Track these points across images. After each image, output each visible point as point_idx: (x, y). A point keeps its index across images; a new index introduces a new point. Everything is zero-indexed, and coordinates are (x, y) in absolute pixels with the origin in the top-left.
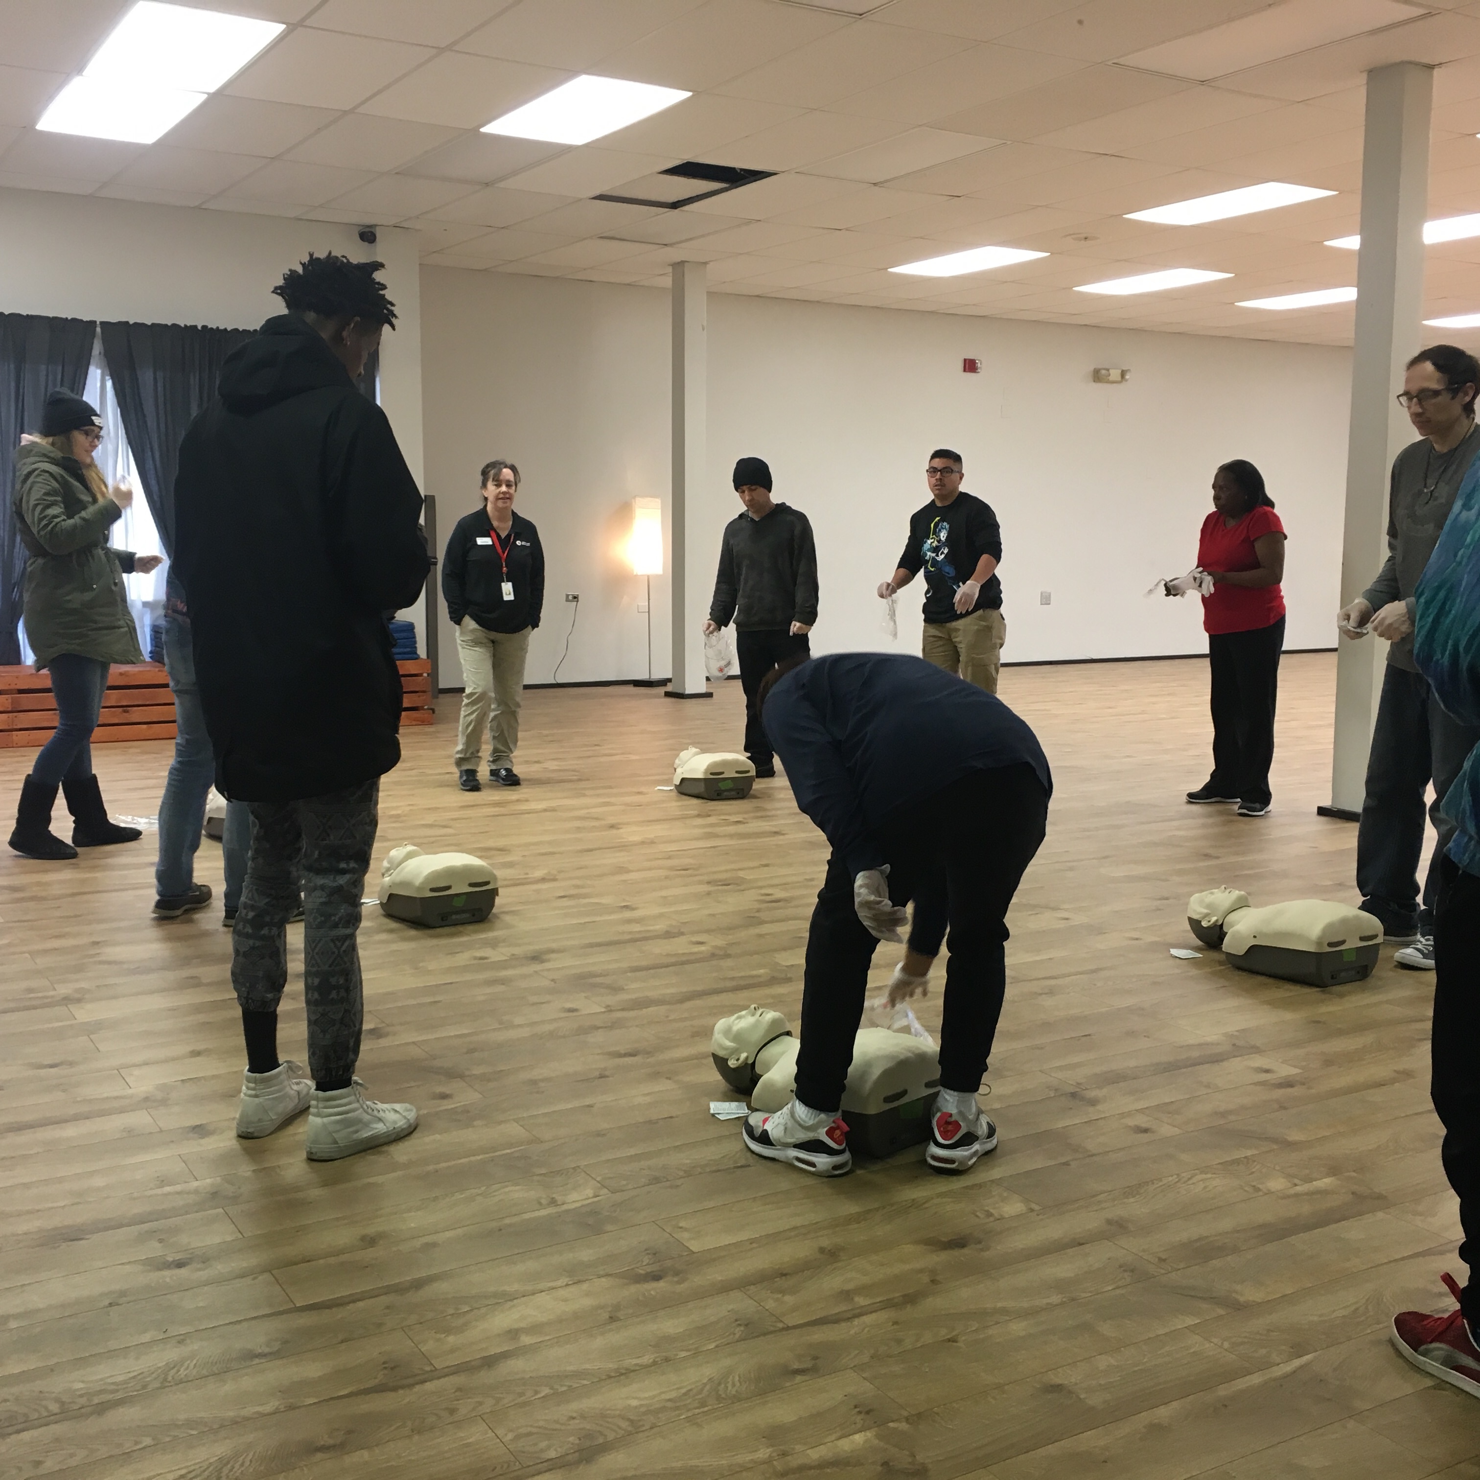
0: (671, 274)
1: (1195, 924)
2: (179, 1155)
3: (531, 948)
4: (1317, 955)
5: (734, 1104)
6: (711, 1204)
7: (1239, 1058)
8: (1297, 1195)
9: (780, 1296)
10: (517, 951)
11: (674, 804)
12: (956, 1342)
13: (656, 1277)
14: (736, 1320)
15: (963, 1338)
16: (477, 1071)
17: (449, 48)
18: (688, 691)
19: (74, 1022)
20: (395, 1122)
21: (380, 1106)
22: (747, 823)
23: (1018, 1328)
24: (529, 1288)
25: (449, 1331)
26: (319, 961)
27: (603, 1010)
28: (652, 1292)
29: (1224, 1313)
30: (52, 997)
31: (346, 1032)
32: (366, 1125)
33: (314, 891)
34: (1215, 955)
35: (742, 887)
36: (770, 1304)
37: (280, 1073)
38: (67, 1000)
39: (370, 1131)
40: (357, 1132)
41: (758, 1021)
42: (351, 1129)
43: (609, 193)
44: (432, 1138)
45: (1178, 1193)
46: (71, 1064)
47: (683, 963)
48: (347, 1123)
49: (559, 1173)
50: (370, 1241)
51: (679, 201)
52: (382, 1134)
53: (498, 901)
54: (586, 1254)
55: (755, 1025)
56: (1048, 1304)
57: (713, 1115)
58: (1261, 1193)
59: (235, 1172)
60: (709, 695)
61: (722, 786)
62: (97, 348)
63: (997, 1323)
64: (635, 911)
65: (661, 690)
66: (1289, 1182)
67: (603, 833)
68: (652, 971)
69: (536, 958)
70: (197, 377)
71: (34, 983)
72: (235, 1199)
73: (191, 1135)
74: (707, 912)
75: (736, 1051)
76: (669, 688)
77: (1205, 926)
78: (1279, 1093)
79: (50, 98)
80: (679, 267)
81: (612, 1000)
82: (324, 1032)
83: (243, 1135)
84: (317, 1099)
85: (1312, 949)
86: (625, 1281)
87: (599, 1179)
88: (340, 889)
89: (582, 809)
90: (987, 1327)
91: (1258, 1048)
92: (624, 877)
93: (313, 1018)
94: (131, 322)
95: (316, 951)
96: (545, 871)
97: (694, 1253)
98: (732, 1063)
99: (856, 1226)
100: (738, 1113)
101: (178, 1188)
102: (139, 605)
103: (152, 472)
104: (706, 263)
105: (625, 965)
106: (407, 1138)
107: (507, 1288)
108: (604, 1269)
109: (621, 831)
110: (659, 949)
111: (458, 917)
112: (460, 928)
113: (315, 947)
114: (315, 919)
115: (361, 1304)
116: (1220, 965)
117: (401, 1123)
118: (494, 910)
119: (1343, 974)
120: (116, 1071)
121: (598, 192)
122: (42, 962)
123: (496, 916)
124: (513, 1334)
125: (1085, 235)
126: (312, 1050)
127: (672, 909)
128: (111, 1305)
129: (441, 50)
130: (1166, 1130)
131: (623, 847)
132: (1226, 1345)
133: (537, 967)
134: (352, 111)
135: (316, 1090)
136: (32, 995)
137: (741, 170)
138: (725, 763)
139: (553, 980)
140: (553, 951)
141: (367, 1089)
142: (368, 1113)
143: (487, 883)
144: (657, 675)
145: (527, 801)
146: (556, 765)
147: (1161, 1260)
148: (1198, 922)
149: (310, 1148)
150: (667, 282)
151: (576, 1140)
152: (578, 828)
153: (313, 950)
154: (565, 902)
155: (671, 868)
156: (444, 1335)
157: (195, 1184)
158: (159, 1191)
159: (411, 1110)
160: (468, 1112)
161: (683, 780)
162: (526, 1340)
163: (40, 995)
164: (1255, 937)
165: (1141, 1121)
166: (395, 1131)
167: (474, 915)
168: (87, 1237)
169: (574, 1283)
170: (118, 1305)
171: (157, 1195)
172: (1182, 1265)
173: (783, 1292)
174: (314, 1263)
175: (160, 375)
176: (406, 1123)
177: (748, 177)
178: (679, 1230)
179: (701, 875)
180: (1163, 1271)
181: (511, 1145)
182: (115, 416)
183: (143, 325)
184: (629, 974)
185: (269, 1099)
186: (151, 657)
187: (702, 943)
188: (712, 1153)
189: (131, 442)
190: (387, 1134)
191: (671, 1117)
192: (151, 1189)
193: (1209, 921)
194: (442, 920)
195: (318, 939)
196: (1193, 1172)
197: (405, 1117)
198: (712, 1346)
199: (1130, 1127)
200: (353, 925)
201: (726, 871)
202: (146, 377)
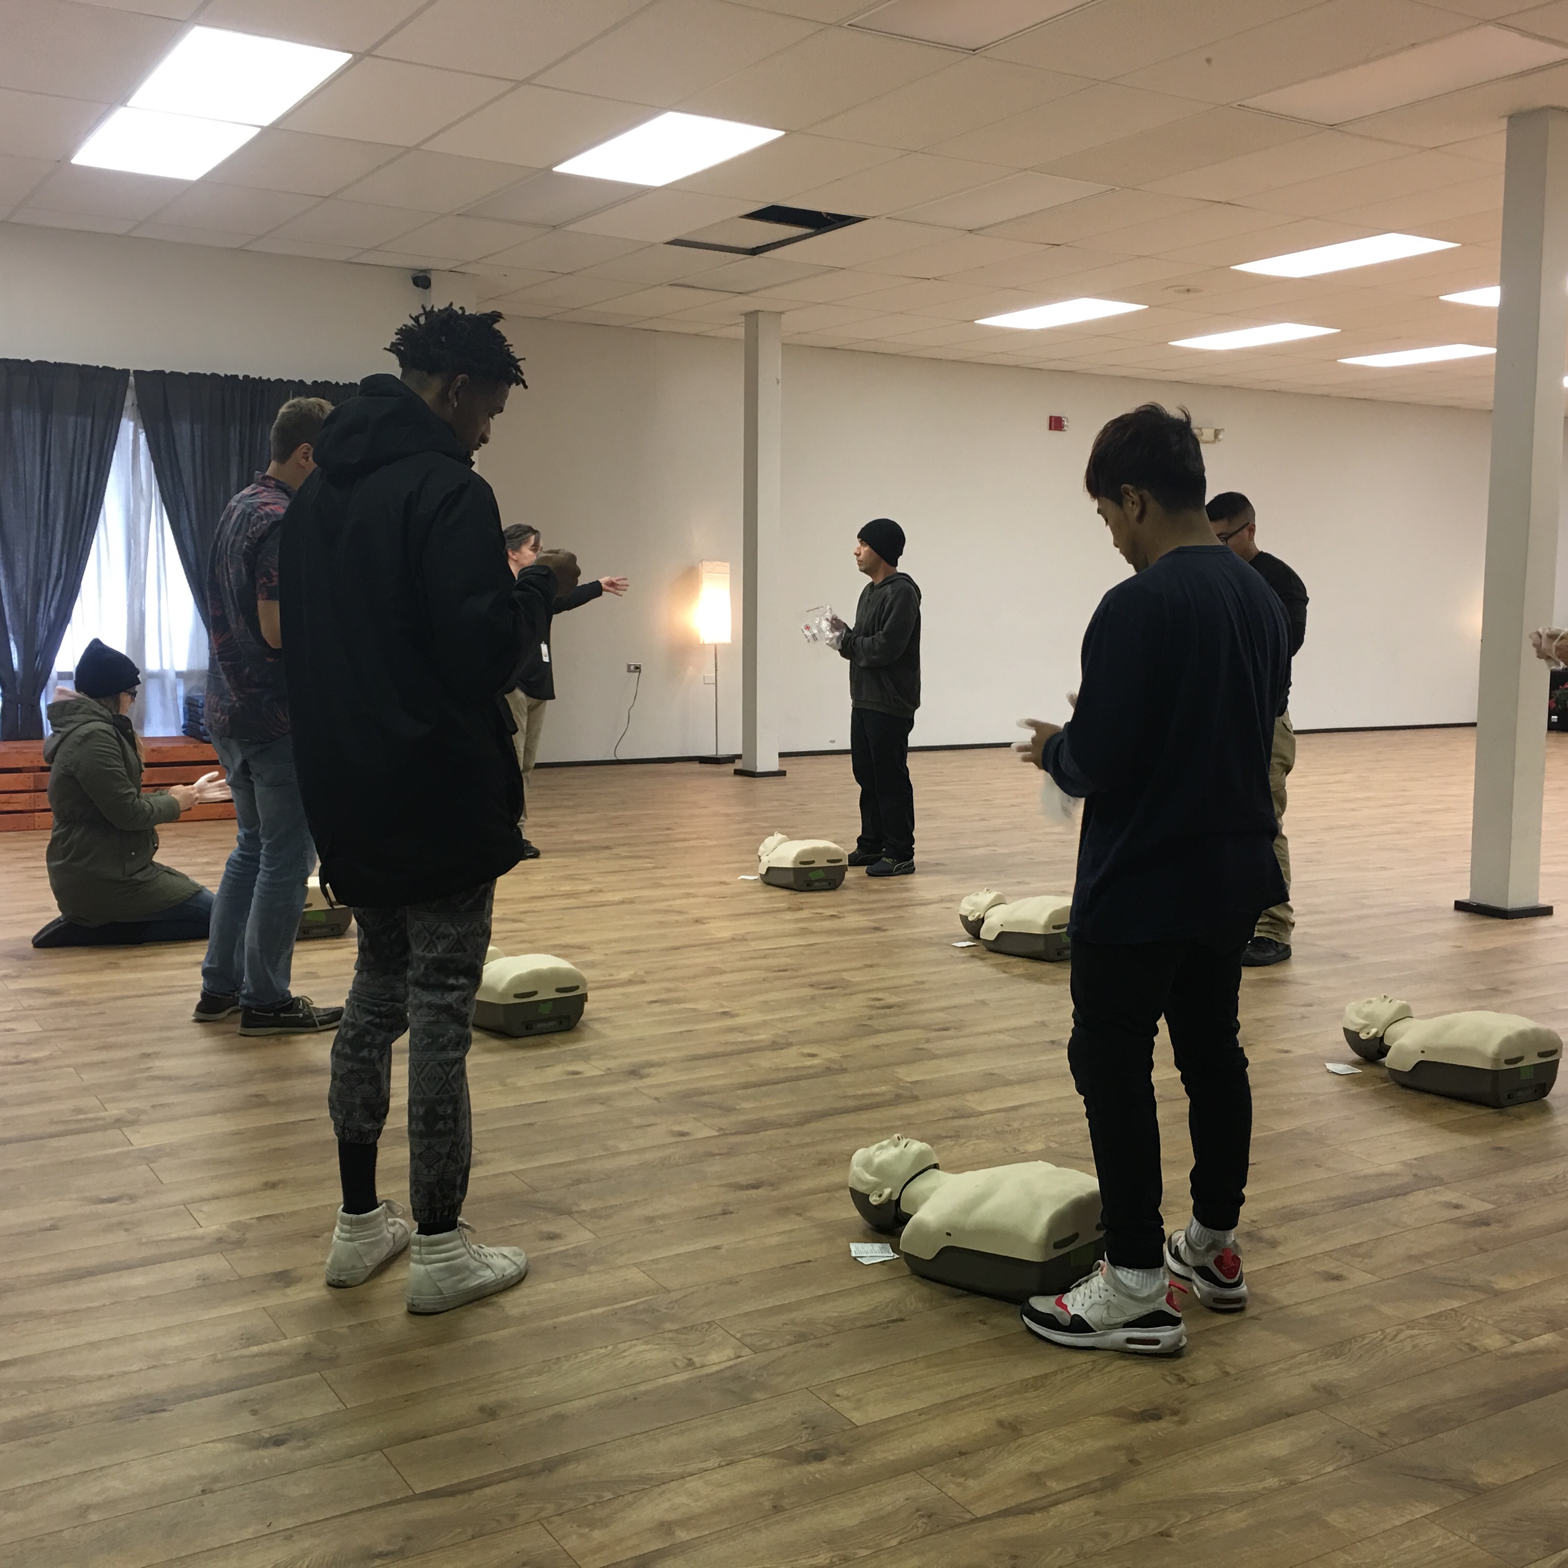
0: (743, 325)
1: (1352, 1037)
2: (263, 1308)
3: (628, 1060)
4: (1494, 1074)
5: (877, 1246)
6: (867, 1367)
7: (1423, 1192)
8: (1517, 1355)
9: (961, 1480)
10: (612, 1064)
11: (762, 895)
12: (1169, 1536)
13: (819, 1456)
14: (918, 1510)
15: (1177, 1531)
16: (586, 1206)
17: (527, 81)
18: (760, 769)
19: (131, 1148)
20: (504, 1269)
21: (488, 1250)
22: (844, 917)
23: (1236, 1519)
24: (677, 1470)
25: (592, 1524)
26: (425, 1088)
27: (716, 1134)
28: (817, 1476)
29: (1463, 1499)
30: (104, 1119)
31: (453, 1168)
32: (473, 1272)
33: (419, 1009)
34: (1375, 1070)
35: (848, 991)
36: (952, 1490)
37: (378, 1215)
38: (119, 1123)
39: (478, 1279)
40: (462, 1280)
41: (902, 1152)
42: (458, 1277)
43: (686, 238)
44: (546, 1286)
45: (1386, 1352)
46: (132, 1198)
47: (798, 1079)
48: (452, 1271)
49: (693, 1328)
50: (490, 1413)
51: (758, 247)
52: (491, 1282)
53: (587, 1006)
54: (735, 1429)
55: (899, 1158)
56: (1265, 1488)
57: (855, 1258)
58: (1477, 1353)
59: (329, 1328)
60: (782, 773)
61: (813, 877)
62: (130, 398)
63: (1212, 1513)
64: (736, 1019)
65: (730, 768)
66: (1506, 1338)
67: (688, 928)
68: (764, 1089)
69: (634, 1072)
70: (238, 429)
71: (81, 1102)
72: (332, 1361)
73: (274, 1284)
74: (817, 1019)
75: (878, 1186)
76: (739, 765)
77: (1363, 1038)
78: (1477, 1232)
79: (90, 130)
80: (752, 316)
81: (725, 1121)
82: (429, 1167)
83: (334, 1283)
84: (420, 1243)
85: (1488, 1066)
86: (783, 1461)
87: (738, 1336)
88: (448, 1008)
89: (664, 900)
90: (1200, 1517)
91: (1442, 1180)
92: (718, 979)
93: (417, 1152)
94: (167, 372)
95: (422, 1076)
96: (632, 972)
97: (858, 1427)
98: (874, 1200)
99: (1035, 1394)
100: (883, 1257)
101: (265, 1347)
102: (172, 676)
103: (188, 532)
104: (782, 313)
105: (736, 1080)
106: (516, 1287)
107: (651, 1470)
108: (759, 1448)
109: (707, 926)
110: (766, 1062)
111: (544, 1025)
112: (547, 1038)
113: (421, 1072)
114: (421, 1040)
115: (488, 1491)
116: (1383, 1082)
117: (511, 1270)
118: (582, 1018)
119: (1520, 1094)
120: (182, 1207)
121: (671, 238)
122: (89, 1077)
123: (584, 1024)
124: (666, 1527)
125: (1186, 288)
126: (415, 1188)
127: (777, 1016)
128: (204, 1492)
129: (518, 84)
130: (1359, 1278)
131: (710, 945)
132: (1473, 1538)
133: (635, 1083)
134: (417, 147)
135: (418, 1233)
136: (81, 1117)
137: (828, 214)
138: (815, 851)
139: (656, 1099)
140: (652, 1065)
141: (474, 1231)
142: (476, 1260)
143: (577, 988)
144: (724, 752)
145: (601, 891)
146: (626, 851)
147: (1382, 1434)
148: (1356, 1034)
149: (412, 1299)
150: (740, 332)
151: (707, 1288)
152: (661, 922)
153: (419, 1075)
154: (657, 1008)
155: (769, 969)
156: (587, 1530)
157: (285, 1343)
158: (245, 1352)
159: (521, 1255)
160: (582, 1255)
161: (769, 869)
162: (683, 1535)
163: (90, 1116)
164: (1423, 1052)
165: (1331, 1266)
166: (504, 1279)
167: (561, 1023)
168: (171, 1408)
169: (728, 1464)
170: (212, 1492)
171: (243, 1357)
172: (1406, 1441)
173: (964, 1474)
174: (430, 1440)
175: (197, 428)
176: (515, 1270)
177: (834, 223)
178: (837, 1398)
179: (802, 976)
180: (1387, 1448)
181: (635, 1296)
182: (148, 469)
183: (181, 375)
184: (739, 1092)
185: (364, 1243)
186: (184, 732)
187: (813, 1056)
188: (859, 1305)
189: (164, 499)
190: (496, 1283)
191: (809, 1261)
192: (236, 1349)
193: (1368, 1033)
194: (527, 1029)
195: (424, 1063)
196: (1398, 1327)
197: (515, 1263)
198: (894, 1542)
199: (1319, 1273)
200: (464, 1048)
201: (829, 972)
202: (183, 429)
